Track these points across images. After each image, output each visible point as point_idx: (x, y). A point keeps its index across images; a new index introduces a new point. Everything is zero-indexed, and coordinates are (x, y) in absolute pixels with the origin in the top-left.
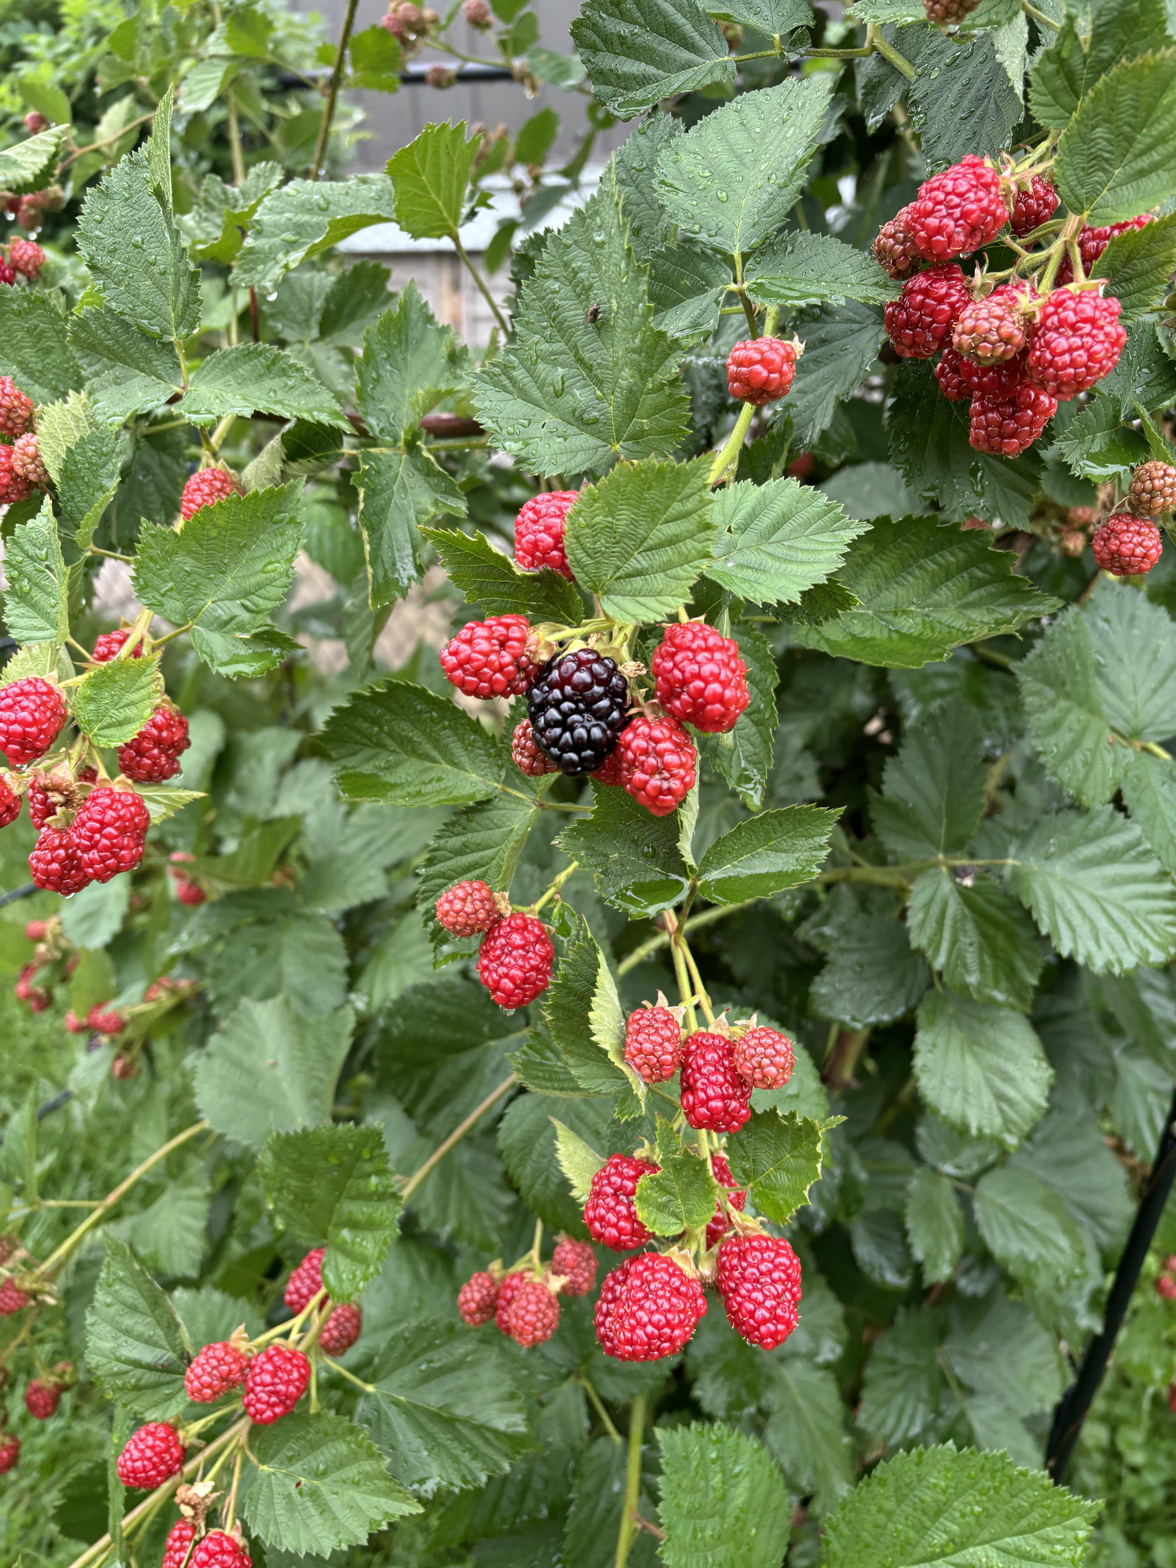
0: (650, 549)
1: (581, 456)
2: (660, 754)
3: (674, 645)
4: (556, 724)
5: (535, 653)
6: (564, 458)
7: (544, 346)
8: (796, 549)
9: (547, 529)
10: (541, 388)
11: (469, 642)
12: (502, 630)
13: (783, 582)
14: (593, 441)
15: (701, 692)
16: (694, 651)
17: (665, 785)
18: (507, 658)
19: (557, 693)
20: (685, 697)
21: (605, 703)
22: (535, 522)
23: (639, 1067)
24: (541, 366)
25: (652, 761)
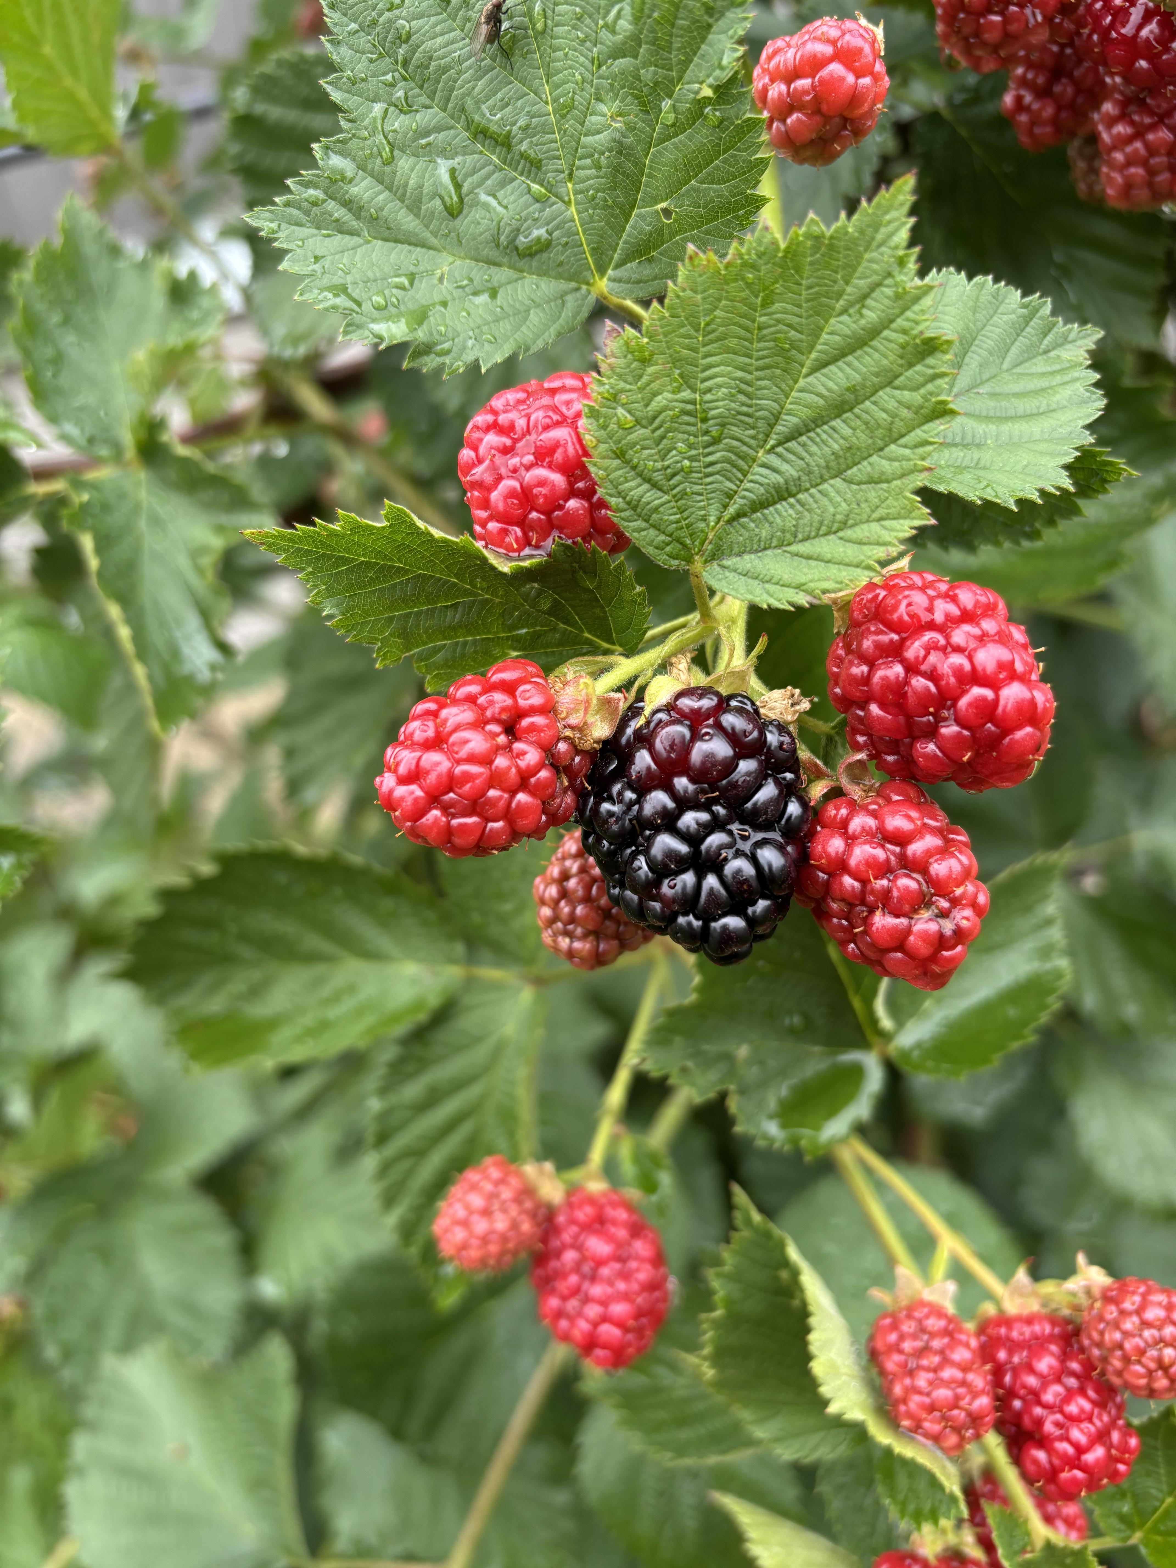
0: (794, 435)
1: (535, 318)
2: (919, 866)
3: (892, 627)
4: (680, 864)
5: (581, 729)
6: (505, 326)
7: (399, 123)
8: (1007, 396)
9: (543, 455)
10: (414, 208)
11: (436, 743)
12: (500, 699)
13: (1024, 458)
14: (548, 287)
15: (988, 710)
16: (939, 628)
17: (948, 927)
18: (532, 756)
19: (659, 799)
20: (950, 730)
21: (768, 792)
22: (506, 451)
23: (937, 1439)
24: (404, 163)
25: (907, 883)
